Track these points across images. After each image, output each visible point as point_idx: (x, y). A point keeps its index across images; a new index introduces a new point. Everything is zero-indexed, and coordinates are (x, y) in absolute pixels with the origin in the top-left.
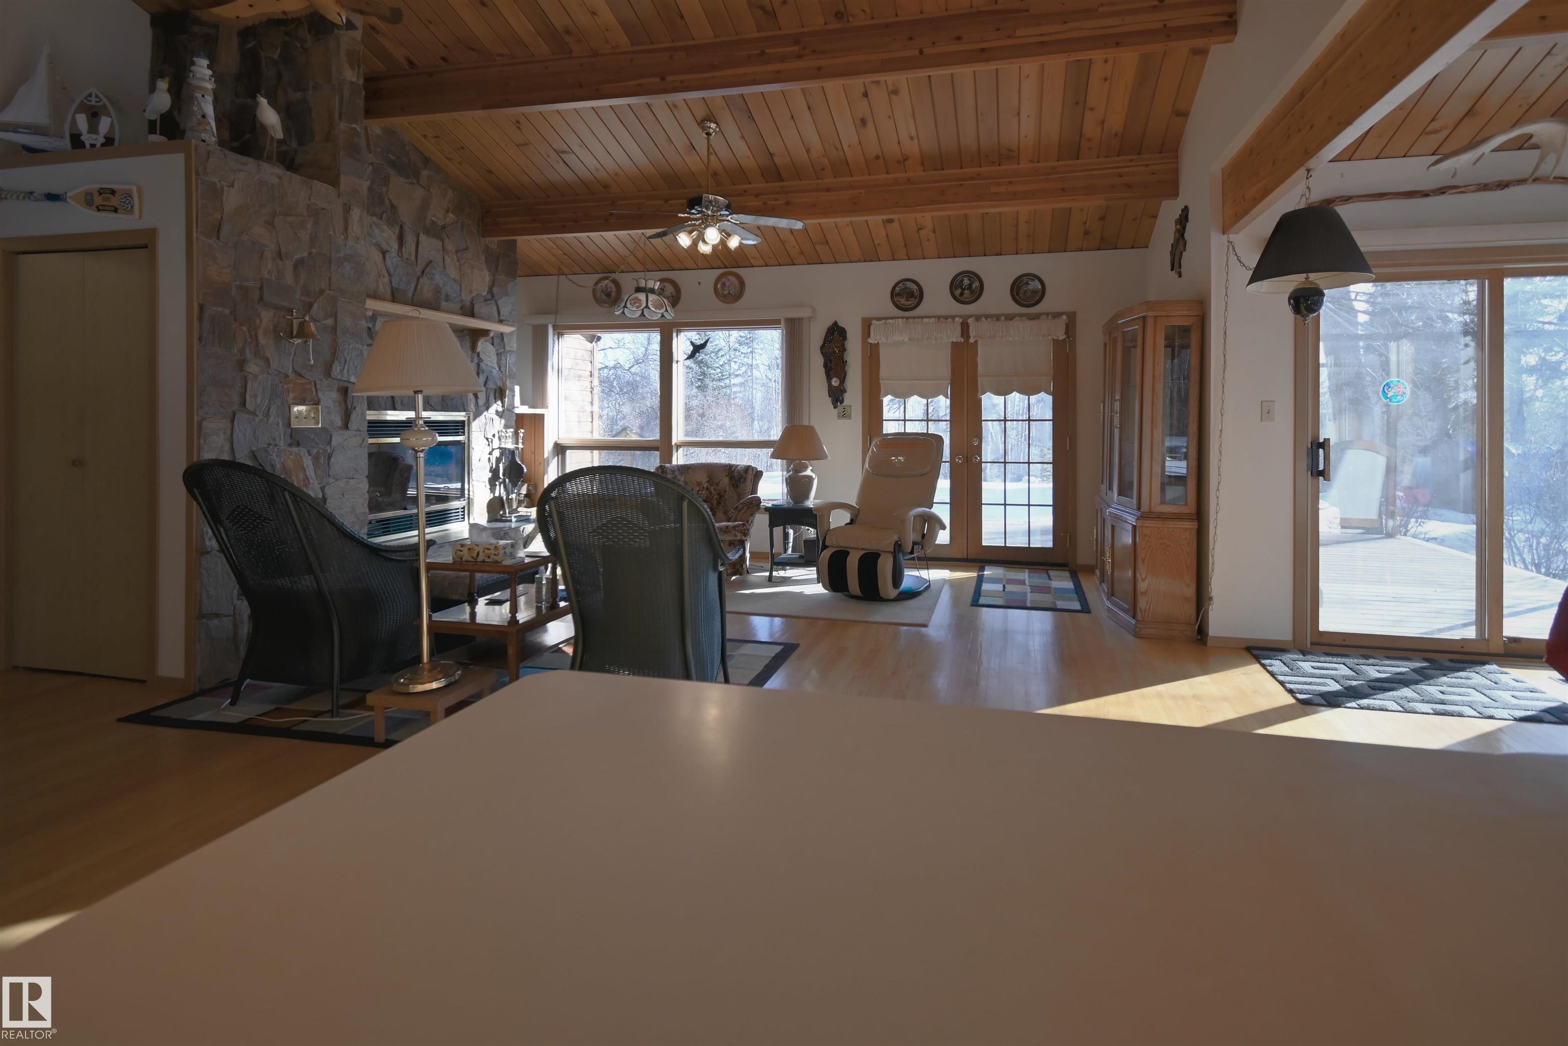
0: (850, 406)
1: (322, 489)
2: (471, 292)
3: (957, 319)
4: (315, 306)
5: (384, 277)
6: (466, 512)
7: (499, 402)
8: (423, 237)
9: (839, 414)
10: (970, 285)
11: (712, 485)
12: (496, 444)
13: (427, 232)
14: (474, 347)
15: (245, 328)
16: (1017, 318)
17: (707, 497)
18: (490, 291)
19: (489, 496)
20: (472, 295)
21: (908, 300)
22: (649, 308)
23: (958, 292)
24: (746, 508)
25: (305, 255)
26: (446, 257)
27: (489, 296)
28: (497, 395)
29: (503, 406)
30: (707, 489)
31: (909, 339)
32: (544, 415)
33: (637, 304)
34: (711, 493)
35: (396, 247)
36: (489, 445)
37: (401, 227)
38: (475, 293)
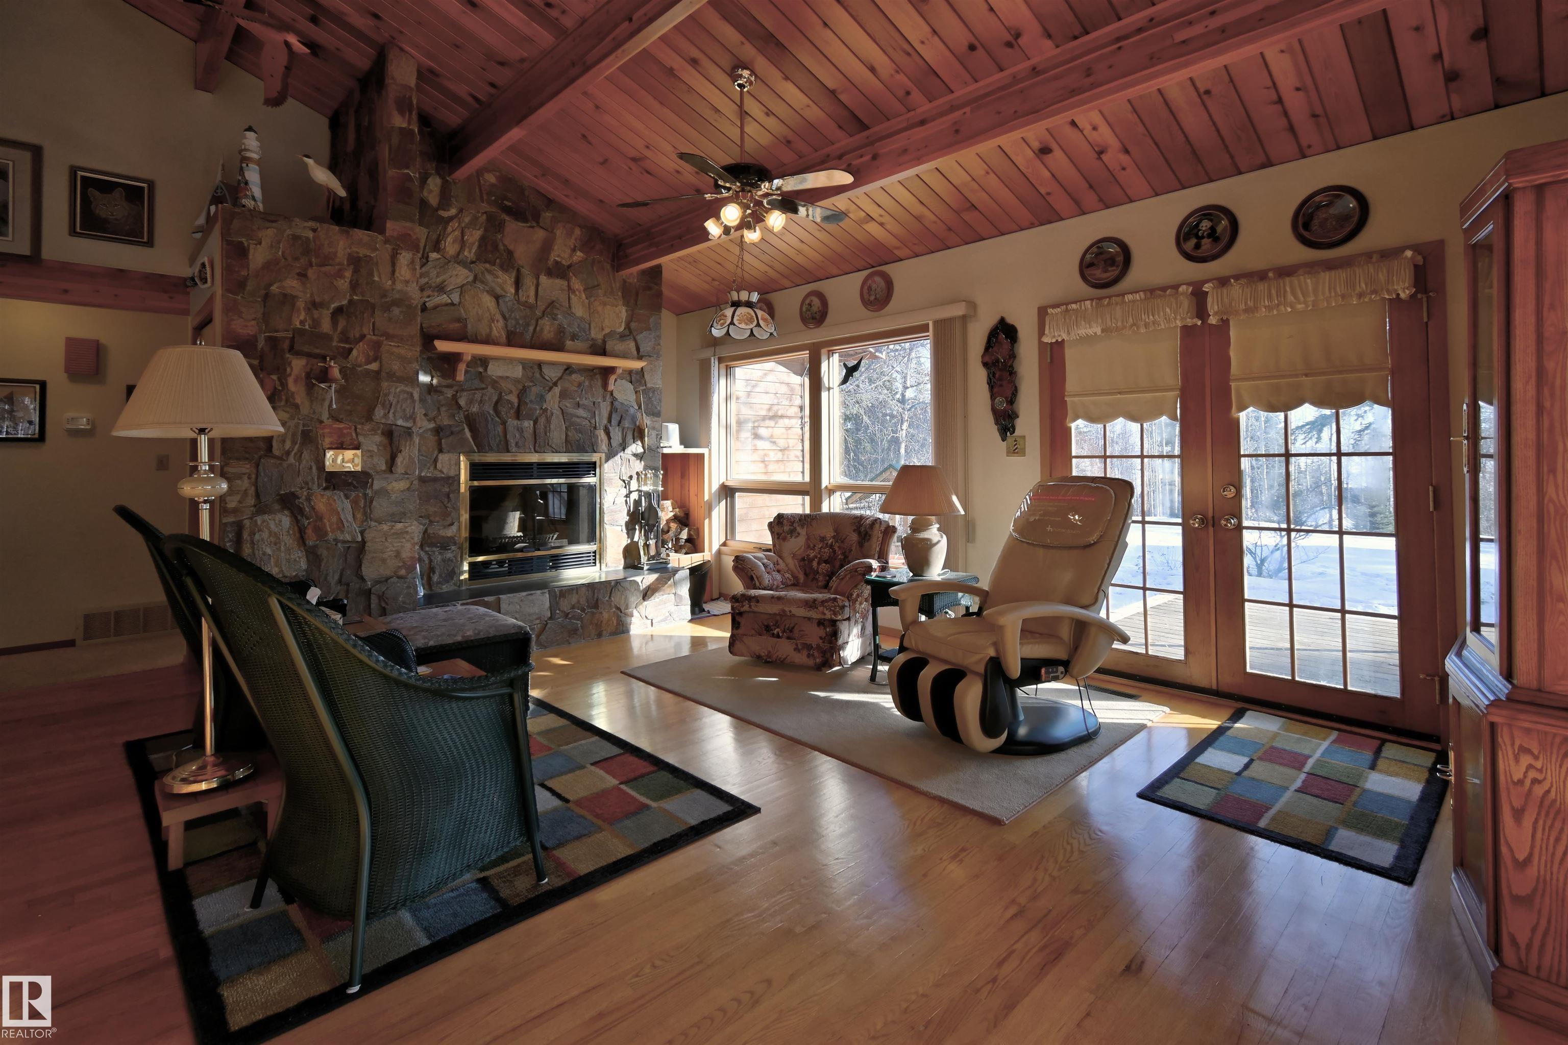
0: (1024, 437)
1: (362, 533)
2: (603, 329)
3: (1183, 288)
4: (355, 352)
5: (497, 321)
6: (598, 556)
7: (639, 443)
8: (543, 279)
9: (1008, 448)
10: (1213, 230)
11: (837, 542)
12: (634, 485)
13: (550, 273)
14: (605, 385)
15: (275, 377)
16: (1301, 271)
17: (829, 557)
18: (628, 326)
19: (625, 541)
20: (604, 333)
21: (1106, 271)
22: (734, 325)
23: (1190, 245)
24: (849, 576)
25: (345, 302)
26: (572, 296)
27: (627, 332)
28: (636, 434)
29: (643, 447)
30: (831, 546)
31: (1103, 331)
32: (704, 454)
33: (722, 321)
34: (834, 552)
35: (513, 291)
36: (625, 487)
37: (518, 271)
38: (607, 331)
